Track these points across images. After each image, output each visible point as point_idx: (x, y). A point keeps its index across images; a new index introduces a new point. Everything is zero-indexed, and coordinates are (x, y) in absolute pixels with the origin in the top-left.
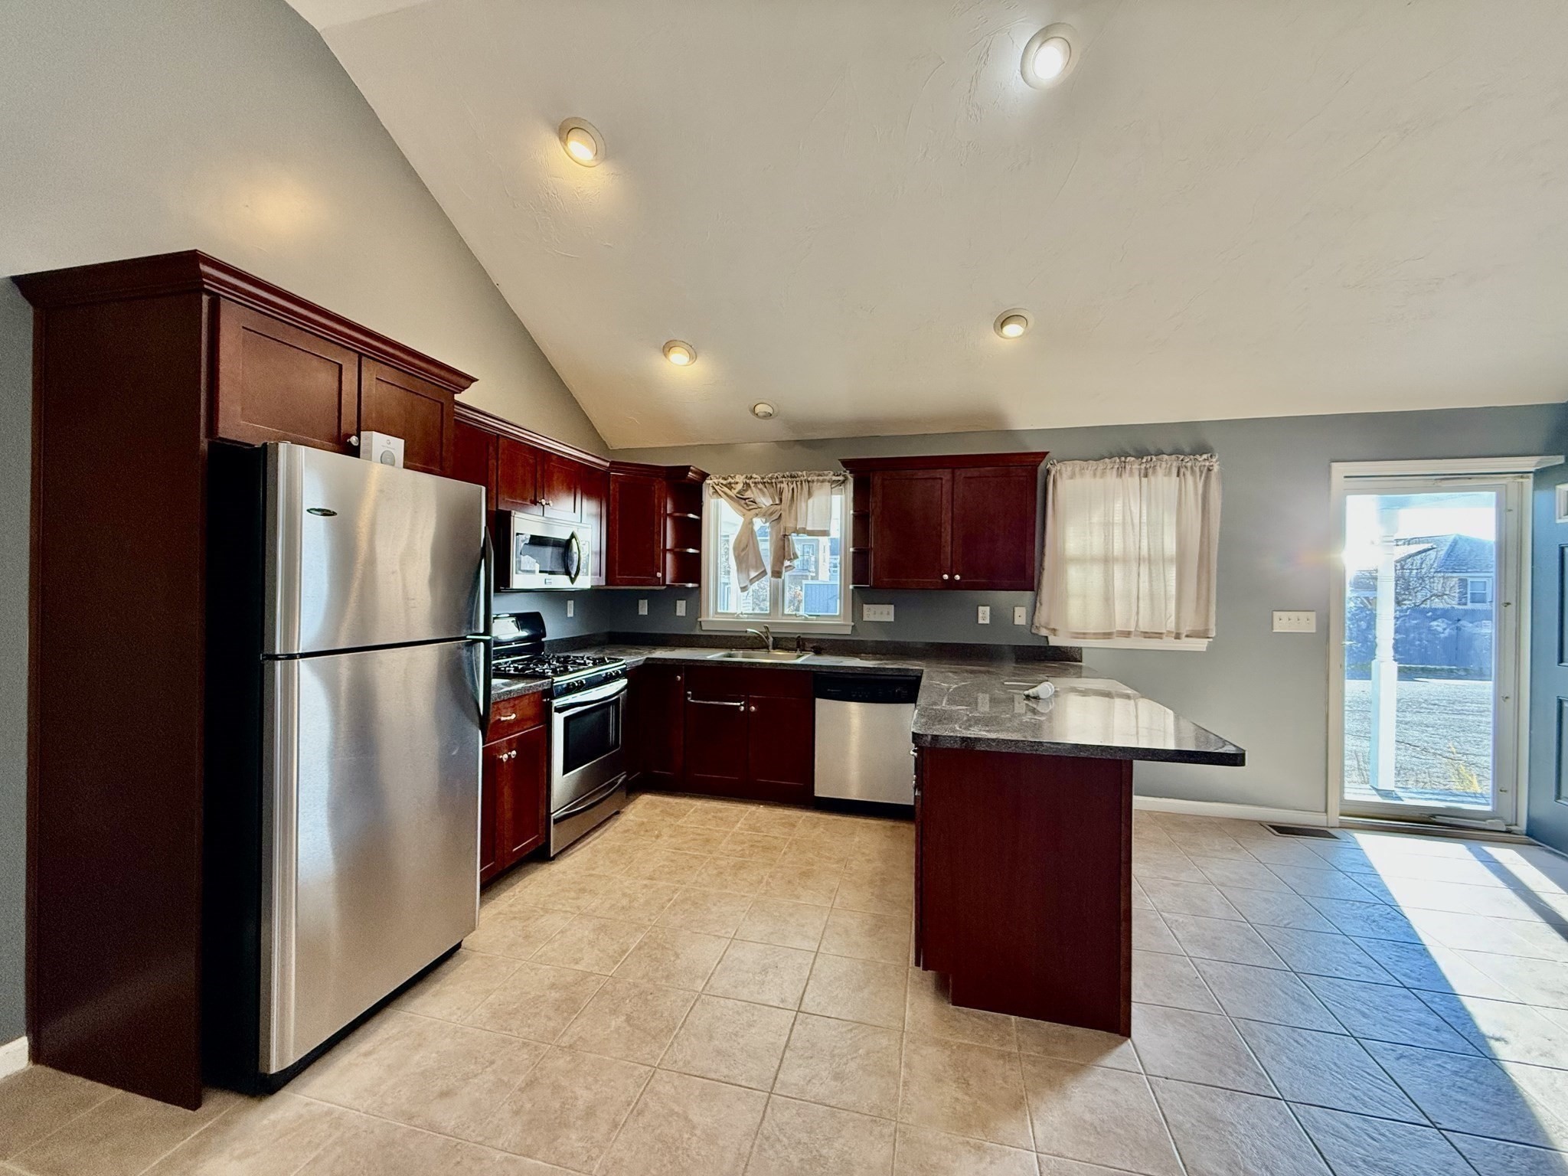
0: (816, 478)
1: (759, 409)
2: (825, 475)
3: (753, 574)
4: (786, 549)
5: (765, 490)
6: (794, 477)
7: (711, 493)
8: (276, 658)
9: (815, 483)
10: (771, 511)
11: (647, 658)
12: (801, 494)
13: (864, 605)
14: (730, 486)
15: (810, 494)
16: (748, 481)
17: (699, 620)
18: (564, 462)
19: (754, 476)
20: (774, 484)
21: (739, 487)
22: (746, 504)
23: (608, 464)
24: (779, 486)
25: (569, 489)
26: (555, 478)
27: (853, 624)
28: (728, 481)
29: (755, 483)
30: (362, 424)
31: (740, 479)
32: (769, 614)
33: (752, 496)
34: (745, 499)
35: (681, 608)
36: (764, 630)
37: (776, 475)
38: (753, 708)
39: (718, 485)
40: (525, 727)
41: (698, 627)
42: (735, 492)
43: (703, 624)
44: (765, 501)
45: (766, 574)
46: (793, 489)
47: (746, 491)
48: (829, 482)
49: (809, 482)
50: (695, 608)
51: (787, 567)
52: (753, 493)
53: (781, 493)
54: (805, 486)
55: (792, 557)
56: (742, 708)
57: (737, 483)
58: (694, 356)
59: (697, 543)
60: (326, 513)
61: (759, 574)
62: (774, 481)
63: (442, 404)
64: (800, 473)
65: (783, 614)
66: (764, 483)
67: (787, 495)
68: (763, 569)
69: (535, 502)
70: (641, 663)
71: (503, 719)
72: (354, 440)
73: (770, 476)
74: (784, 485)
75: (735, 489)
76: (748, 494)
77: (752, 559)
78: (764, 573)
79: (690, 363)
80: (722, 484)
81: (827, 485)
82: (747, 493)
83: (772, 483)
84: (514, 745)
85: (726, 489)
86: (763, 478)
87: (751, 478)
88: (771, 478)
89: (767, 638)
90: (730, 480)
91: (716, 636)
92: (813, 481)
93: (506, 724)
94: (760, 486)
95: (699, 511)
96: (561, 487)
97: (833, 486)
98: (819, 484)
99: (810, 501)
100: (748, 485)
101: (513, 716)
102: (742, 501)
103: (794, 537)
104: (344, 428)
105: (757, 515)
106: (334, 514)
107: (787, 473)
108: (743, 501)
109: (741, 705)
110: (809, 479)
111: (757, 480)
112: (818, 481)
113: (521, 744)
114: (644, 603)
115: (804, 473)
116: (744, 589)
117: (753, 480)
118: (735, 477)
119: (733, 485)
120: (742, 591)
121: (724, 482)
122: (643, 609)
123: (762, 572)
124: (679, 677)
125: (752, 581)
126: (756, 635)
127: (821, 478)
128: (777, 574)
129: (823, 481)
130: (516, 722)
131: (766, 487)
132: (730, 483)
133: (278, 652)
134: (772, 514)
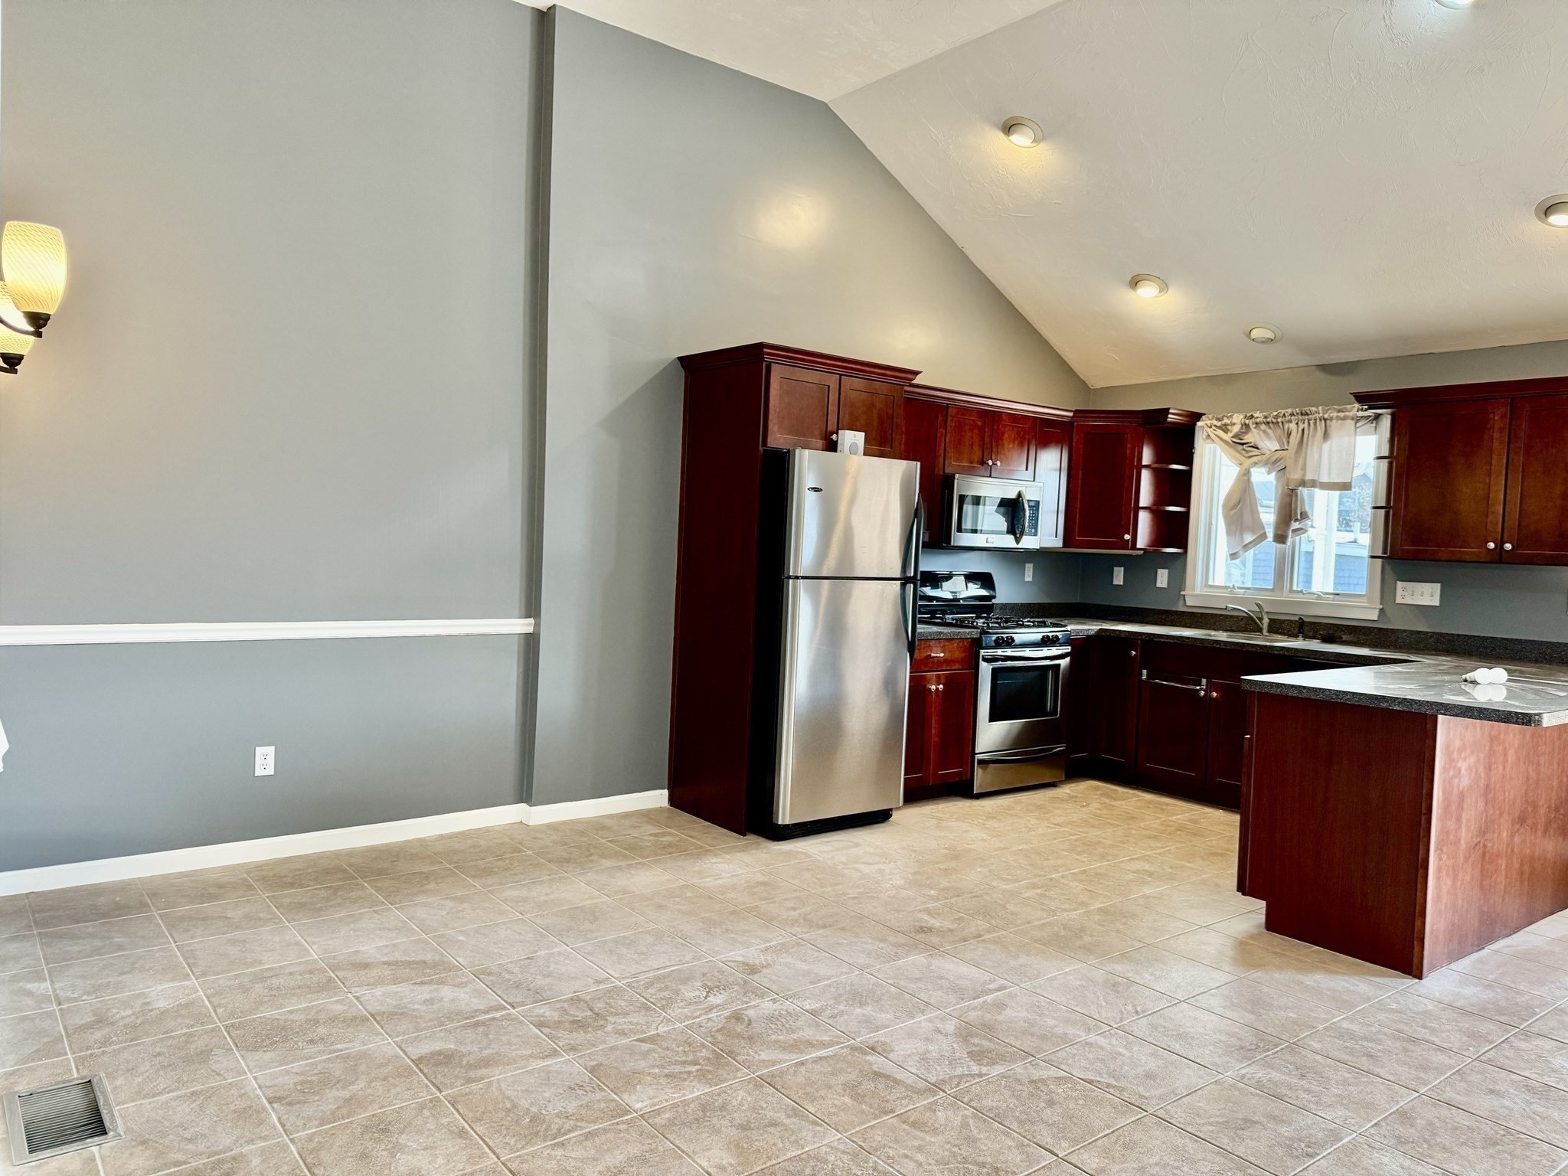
0: (1335, 414)
1: (1255, 334)
2: (1347, 411)
3: (1249, 538)
4: (1293, 506)
5: (1269, 431)
6: (1307, 414)
7: (1204, 437)
8: (789, 577)
9: (1334, 421)
10: (1275, 458)
11: (1101, 629)
12: (1314, 436)
13: (1398, 582)
14: (1225, 428)
15: (1326, 435)
16: (1247, 422)
17: (1182, 593)
18: (1016, 419)
19: (1256, 415)
20: (1280, 424)
21: (1236, 429)
22: (1244, 450)
23: (1071, 414)
24: (1286, 426)
25: (1021, 444)
26: (1006, 436)
27: (1381, 607)
28: (1224, 422)
29: (1257, 423)
30: (840, 425)
31: (1238, 419)
32: (1272, 590)
33: (1252, 440)
34: (1243, 444)
35: (1162, 578)
36: (1257, 609)
37: (1283, 411)
38: (1215, 694)
39: (1211, 427)
40: (953, 668)
41: (1181, 602)
42: (1230, 435)
43: (1187, 598)
44: (1269, 444)
45: (1266, 537)
46: (1303, 430)
47: (1246, 433)
48: (1353, 419)
49: (1325, 420)
50: (1178, 580)
51: (1294, 531)
52: (1254, 437)
53: (1289, 435)
54: (1321, 426)
55: (1299, 517)
56: (1202, 693)
57: (1234, 424)
58: (1164, 286)
59: (1185, 499)
60: (816, 490)
61: (1258, 537)
62: (1279, 420)
63: (894, 397)
64: (1314, 409)
65: (1291, 591)
66: (1268, 423)
67: (1295, 438)
68: (1263, 532)
69: (983, 463)
70: (1093, 633)
71: (933, 655)
72: (834, 437)
73: (1275, 413)
74: (1293, 426)
75: (1231, 432)
76: (1248, 438)
77: (1247, 518)
78: (1264, 536)
79: (1162, 293)
80: (1215, 426)
81: (1350, 423)
82: (1245, 437)
83: (1278, 423)
84: (943, 680)
85: (1221, 433)
86: (1266, 417)
87: (1252, 416)
88: (1276, 417)
89: (1261, 619)
90: (1226, 421)
91: (1202, 614)
92: (1331, 419)
93: (936, 660)
94: (1263, 427)
95: (1188, 460)
96: (1011, 446)
97: (1358, 424)
98: (1340, 422)
99: (1326, 446)
100: (1247, 426)
101: (942, 655)
102: (1239, 443)
103: (1304, 492)
104: (830, 428)
105: (1255, 464)
106: (821, 490)
107: (1297, 410)
108: (1240, 447)
109: (1201, 689)
110: (1326, 416)
111: (1258, 420)
112: (1338, 418)
113: (949, 682)
114: (1120, 571)
115: (1320, 408)
116: (1233, 556)
117: (1254, 420)
118: (1231, 416)
119: (1229, 427)
120: (1232, 559)
121: (1219, 424)
122: (1119, 577)
123: (1261, 535)
124: (1134, 653)
125: (1246, 547)
126: (1245, 615)
127: (1341, 415)
128: (1280, 538)
129: (1344, 419)
130: (945, 661)
131: (1270, 428)
132: (1226, 425)
133: (791, 574)
134: (1276, 461)
